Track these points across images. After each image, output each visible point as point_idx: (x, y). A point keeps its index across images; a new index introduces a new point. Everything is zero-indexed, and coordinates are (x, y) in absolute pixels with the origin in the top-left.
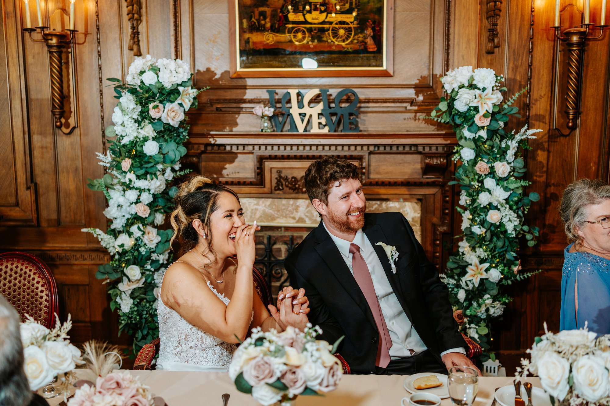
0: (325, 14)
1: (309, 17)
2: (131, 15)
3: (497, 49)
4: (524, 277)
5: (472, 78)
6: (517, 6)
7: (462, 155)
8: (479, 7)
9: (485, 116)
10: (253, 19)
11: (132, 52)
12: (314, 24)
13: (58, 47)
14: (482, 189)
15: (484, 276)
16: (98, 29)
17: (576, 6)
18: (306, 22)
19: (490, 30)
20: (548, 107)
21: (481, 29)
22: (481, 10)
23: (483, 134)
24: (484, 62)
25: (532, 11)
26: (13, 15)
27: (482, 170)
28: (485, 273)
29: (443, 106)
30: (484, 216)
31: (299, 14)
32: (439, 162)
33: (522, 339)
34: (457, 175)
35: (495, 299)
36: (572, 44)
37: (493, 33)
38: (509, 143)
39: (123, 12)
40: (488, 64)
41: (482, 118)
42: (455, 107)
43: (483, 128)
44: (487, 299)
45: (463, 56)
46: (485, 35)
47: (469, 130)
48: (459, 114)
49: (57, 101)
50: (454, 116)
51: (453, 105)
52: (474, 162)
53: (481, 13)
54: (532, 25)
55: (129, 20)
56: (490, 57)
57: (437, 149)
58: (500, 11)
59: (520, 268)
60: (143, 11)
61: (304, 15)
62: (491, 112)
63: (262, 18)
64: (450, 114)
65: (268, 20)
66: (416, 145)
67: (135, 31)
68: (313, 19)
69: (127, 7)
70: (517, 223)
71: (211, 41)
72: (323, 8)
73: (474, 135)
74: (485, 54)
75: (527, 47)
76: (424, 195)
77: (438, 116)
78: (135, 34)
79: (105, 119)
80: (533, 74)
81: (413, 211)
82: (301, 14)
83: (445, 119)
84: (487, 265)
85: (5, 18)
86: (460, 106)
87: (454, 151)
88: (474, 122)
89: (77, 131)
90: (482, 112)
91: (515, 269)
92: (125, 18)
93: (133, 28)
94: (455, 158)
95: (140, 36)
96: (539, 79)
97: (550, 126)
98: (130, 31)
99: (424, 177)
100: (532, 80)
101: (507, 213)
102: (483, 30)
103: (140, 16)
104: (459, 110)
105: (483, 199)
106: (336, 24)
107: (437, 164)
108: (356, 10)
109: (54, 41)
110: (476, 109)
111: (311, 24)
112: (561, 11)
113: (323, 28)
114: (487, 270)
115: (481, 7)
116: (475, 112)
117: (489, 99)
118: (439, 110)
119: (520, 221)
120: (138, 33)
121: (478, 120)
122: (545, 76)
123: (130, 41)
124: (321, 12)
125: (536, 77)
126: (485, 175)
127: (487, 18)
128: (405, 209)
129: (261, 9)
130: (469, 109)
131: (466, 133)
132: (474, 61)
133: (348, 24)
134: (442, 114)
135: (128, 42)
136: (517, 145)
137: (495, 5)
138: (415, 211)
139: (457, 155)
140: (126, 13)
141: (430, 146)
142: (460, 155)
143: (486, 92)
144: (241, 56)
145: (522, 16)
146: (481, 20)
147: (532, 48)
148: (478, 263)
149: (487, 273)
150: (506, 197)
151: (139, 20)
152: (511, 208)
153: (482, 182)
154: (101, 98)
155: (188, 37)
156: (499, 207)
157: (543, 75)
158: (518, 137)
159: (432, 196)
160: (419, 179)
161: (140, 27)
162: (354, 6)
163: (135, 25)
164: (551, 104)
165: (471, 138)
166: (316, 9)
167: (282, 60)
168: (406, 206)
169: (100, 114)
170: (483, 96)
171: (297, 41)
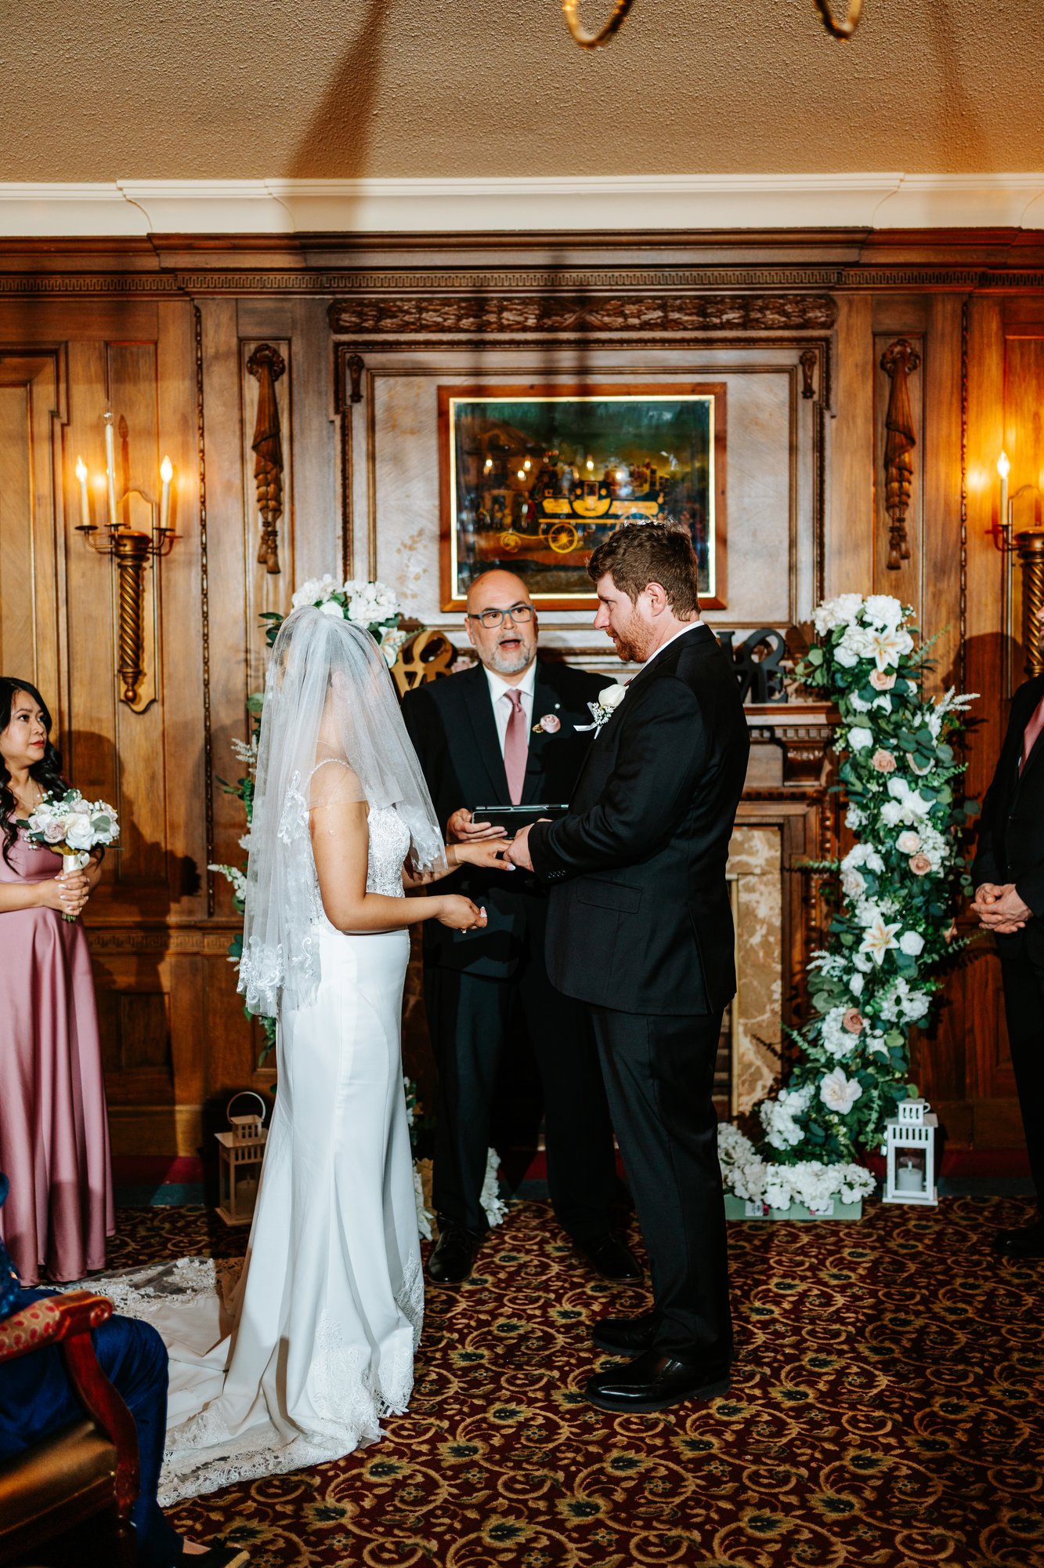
0: (607, 502)
1: (579, 506)
2: (264, 502)
3: (906, 561)
4: (959, 946)
5: (863, 612)
6: (937, 489)
7: (852, 742)
8: (872, 489)
9: (887, 673)
10: (481, 510)
11: (264, 566)
12: (590, 518)
13: (133, 557)
14: (884, 797)
15: (894, 944)
16: (204, 526)
17: (1038, 488)
18: (574, 515)
19: (892, 529)
20: (998, 661)
21: (876, 528)
22: (876, 495)
23: (885, 702)
24: (885, 583)
25: (963, 498)
26: (50, 501)
27: (884, 763)
28: (894, 940)
29: (816, 657)
30: (891, 843)
31: (562, 501)
32: (812, 757)
33: (968, 1081)
34: (842, 775)
35: (913, 985)
36: (1034, 554)
37: (898, 536)
38: (927, 718)
39: (250, 497)
40: (891, 586)
41: (883, 676)
42: (836, 658)
43: (884, 693)
44: (901, 987)
45: (848, 574)
46: (885, 538)
47: (861, 697)
48: (844, 670)
49: (130, 652)
50: (834, 673)
51: (832, 655)
52: (871, 752)
53: (876, 501)
54: (963, 521)
55: (261, 510)
56: (893, 574)
57: (808, 733)
58: (909, 496)
59: (955, 932)
60: (285, 496)
61: (571, 503)
62: (896, 665)
63: (497, 507)
64: (829, 669)
65: (507, 511)
66: (771, 728)
67: (270, 529)
68: (587, 510)
69: (258, 488)
70: (945, 852)
71: (405, 546)
72: (604, 492)
73: (868, 706)
74: (886, 571)
75: (958, 558)
76: (787, 817)
77: (808, 675)
78: (270, 536)
79: (211, 686)
80: (968, 604)
81: (767, 847)
82: (566, 501)
83: (819, 679)
84: (897, 927)
85: (34, 505)
86: (845, 657)
87: (836, 737)
88: (869, 682)
89: (156, 707)
90: (881, 666)
91: (948, 933)
92: (253, 505)
93: (266, 524)
94: (838, 747)
95: (279, 538)
96: (979, 612)
97: (1002, 694)
98: (261, 528)
99: (786, 784)
100: (967, 615)
101: (928, 834)
102: (881, 529)
103: (279, 503)
104: (843, 664)
105: (890, 814)
106: (628, 518)
107: (809, 761)
108: (662, 495)
109: (128, 549)
110: (872, 662)
111: (583, 517)
112: (1011, 498)
113: (605, 525)
114: (898, 936)
115: (877, 491)
116: (869, 667)
117: (893, 644)
118: (809, 665)
119: (951, 851)
120: (274, 533)
121: (878, 680)
122: (990, 608)
123: (261, 547)
124: (601, 498)
125: (975, 610)
126: (889, 773)
127: (887, 509)
128: (752, 844)
129: (496, 492)
130: (860, 662)
131: (856, 702)
132: (867, 583)
133: (647, 518)
134: (814, 672)
135: (257, 548)
136: (940, 721)
137: (901, 487)
138: (771, 846)
139: (841, 741)
140: (255, 498)
141: (796, 727)
142: (847, 741)
143: (886, 632)
144: (460, 571)
145: (947, 505)
146: (877, 512)
147: (965, 560)
148: (882, 924)
149: (898, 940)
150: (927, 810)
151: (277, 511)
152: (934, 827)
153: (885, 785)
154: (206, 648)
155: (365, 540)
156: (916, 825)
157: (986, 605)
158: (940, 709)
159: (801, 819)
160: (778, 788)
161: (278, 524)
162: (658, 487)
163: (270, 519)
164: (1002, 656)
165: (865, 710)
166: (592, 493)
167: (532, 581)
168: (753, 837)
169: (201, 676)
170: (881, 640)
171: (559, 547)
